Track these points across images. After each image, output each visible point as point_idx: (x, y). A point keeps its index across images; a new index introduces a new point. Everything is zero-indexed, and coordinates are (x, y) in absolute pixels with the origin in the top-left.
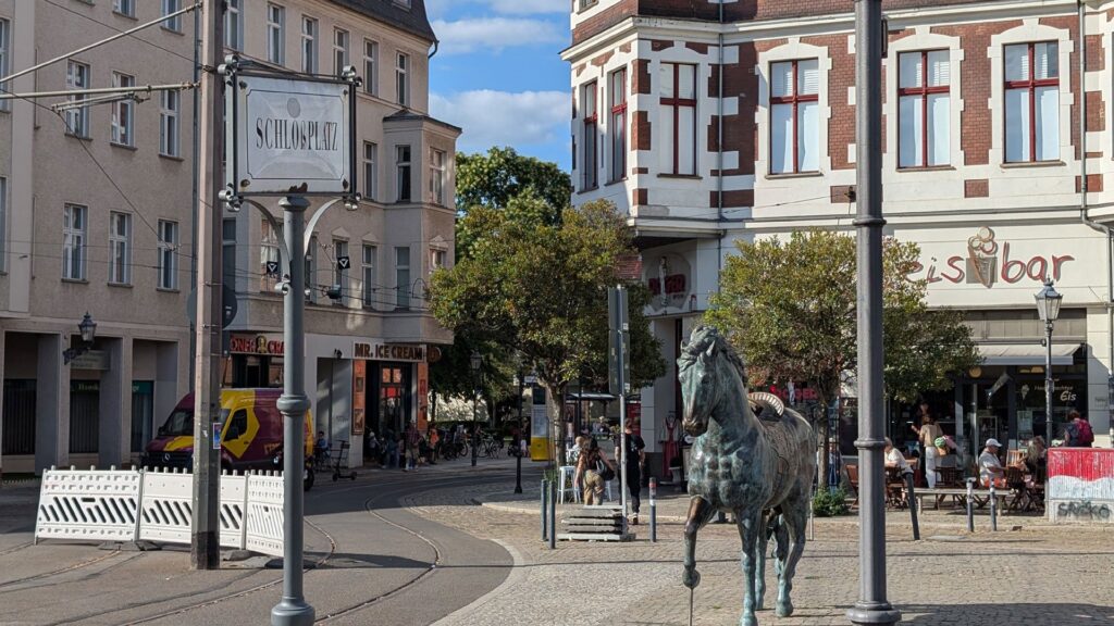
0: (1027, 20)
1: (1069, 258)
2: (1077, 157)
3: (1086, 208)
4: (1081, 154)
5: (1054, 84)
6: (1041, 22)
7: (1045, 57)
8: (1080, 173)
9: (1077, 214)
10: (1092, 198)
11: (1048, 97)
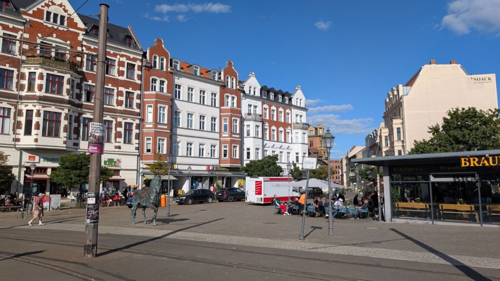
0: (4, 103)
1: (9, 155)
2: (14, 134)
3: (15, 145)
4: (14, 133)
5: (9, 117)
6: (8, 104)
7: (7, 111)
8: (14, 137)
9: (13, 146)
10: (17, 143)
11: (7, 120)
